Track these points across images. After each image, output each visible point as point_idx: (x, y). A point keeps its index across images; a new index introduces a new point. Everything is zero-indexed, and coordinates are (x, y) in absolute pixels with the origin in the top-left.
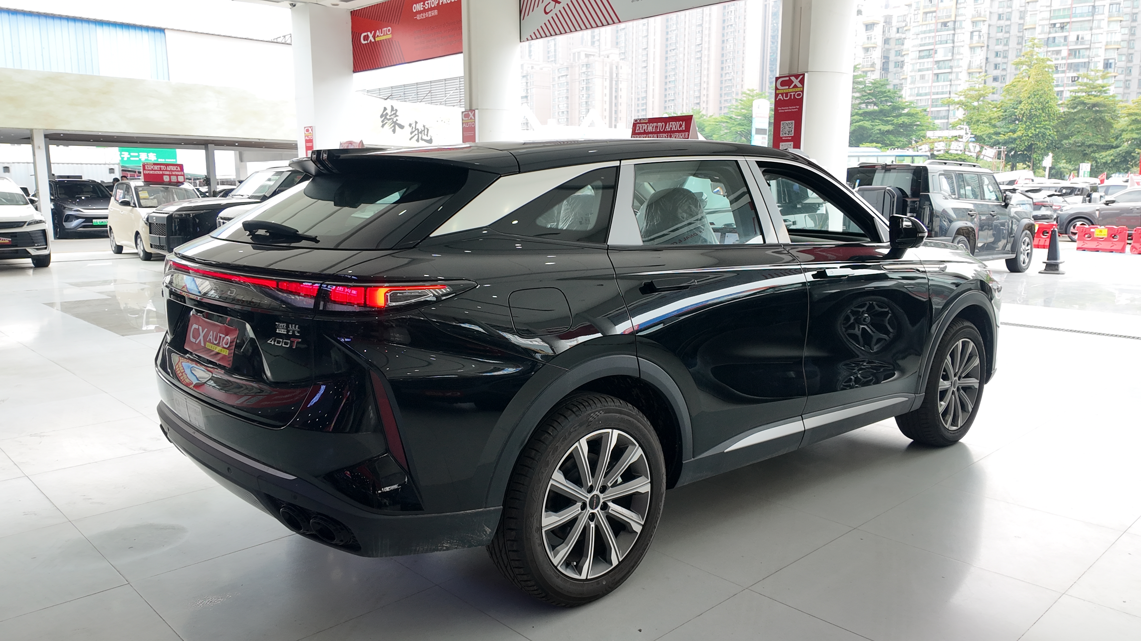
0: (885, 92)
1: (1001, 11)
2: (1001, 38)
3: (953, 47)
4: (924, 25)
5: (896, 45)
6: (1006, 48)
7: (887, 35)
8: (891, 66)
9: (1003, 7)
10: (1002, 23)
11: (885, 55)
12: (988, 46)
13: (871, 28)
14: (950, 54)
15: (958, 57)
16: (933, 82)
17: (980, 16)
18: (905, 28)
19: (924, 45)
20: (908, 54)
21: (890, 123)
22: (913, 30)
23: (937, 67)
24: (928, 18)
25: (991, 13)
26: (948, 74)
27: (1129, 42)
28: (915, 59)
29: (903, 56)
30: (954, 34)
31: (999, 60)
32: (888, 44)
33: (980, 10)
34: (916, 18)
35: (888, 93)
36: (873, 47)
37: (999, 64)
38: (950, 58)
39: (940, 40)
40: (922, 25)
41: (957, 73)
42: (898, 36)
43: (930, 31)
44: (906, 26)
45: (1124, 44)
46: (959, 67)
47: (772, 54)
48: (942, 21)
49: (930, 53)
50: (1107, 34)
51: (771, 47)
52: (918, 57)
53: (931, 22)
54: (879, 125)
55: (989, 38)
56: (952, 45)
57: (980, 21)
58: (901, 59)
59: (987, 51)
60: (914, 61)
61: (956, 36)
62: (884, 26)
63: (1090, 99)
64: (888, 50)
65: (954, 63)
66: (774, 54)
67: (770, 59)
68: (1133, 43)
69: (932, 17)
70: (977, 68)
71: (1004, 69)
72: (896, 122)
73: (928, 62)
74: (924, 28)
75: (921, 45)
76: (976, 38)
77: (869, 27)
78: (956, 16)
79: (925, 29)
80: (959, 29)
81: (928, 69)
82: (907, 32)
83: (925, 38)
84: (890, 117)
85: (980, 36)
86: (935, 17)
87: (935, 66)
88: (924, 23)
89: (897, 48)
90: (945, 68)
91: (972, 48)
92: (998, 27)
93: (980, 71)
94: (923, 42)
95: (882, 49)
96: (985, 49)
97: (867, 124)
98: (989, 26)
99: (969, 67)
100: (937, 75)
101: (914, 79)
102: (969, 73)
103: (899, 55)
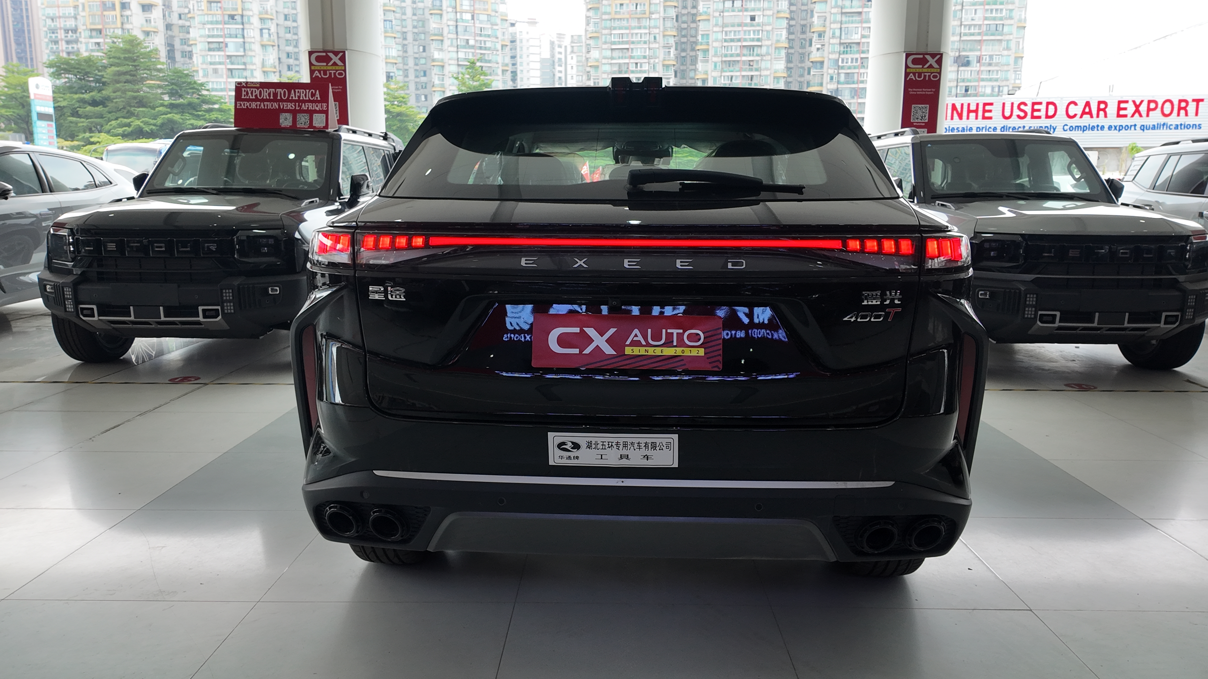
0: (190, 83)
1: (286, 11)
2: (290, 39)
3: (244, 43)
4: (210, 14)
5: (180, 32)
6: (296, 50)
7: (169, 20)
8: (178, 55)
9: (288, 8)
10: (289, 23)
11: (169, 42)
12: (278, 46)
13: (149, 9)
14: (242, 50)
15: (250, 53)
16: (228, 77)
17: (267, 13)
18: (189, 16)
19: (213, 36)
20: (196, 44)
21: (202, 118)
22: (197, 19)
23: (230, 61)
24: (213, 8)
25: (277, 12)
26: (242, 70)
27: (404, 58)
28: (205, 51)
29: (191, 45)
30: (243, 29)
31: (291, 61)
32: (171, 30)
33: (267, 7)
34: (199, 5)
35: (195, 85)
36: (154, 32)
37: (292, 66)
38: (242, 54)
39: (229, 33)
40: (208, 15)
41: (252, 70)
42: (181, 22)
43: (217, 22)
44: (189, 12)
45: (400, 60)
46: (253, 64)
47: (15, 23)
48: (229, 13)
49: (220, 47)
50: (386, 48)
51: (13, 15)
52: (207, 49)
53: (217, 13)
54: (190, 119)
55: (278, 37)
56: (242, 40)
57: (268, 19)
58: (189, 49)
59: (279, 50)
60: (203, 53)
61: (245, 31)
62: (163, 9)
63: (394, 108)
64: (172, 37)
65: (247, 60)
66: (18, 23)
67: (14, 30)
68: (407, 60)
69: (217, 7)
70: (271, 67)
71: (297, 72)
72: (208, 117)
73: (219, 56)
74: (210, 18)
75: (209, 36)
76: (266, 36)
77: (146, 8)
78: (243, 10)
79: (211, 20)
80: (247, 24)
81: (220, 63)
82: (191, 20)
83: (213, 29)
84: (200, 111)
85: (270, 35)
86: (220, 8)
87: (228, 61)
88: (209, 12)
89: (182, 35)
90: (238, 64)
91: (263, 46)
92: (286, 28)
93: (275, 70)
94: (211, 33)
95: (165, 35)
96: (276, 48)
97: (177, 117)
98: (277, 25)
99: (263, 66)
100: (231, 70)
101: (206, 73)
102: (264, 72)
103: (185, 44)
